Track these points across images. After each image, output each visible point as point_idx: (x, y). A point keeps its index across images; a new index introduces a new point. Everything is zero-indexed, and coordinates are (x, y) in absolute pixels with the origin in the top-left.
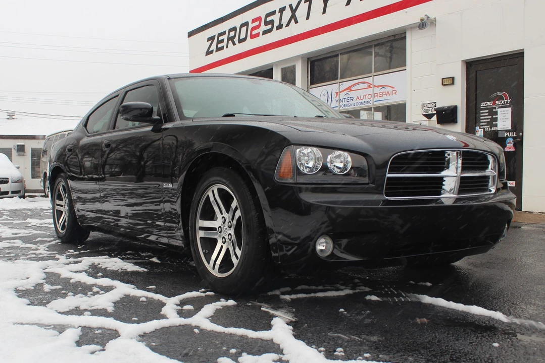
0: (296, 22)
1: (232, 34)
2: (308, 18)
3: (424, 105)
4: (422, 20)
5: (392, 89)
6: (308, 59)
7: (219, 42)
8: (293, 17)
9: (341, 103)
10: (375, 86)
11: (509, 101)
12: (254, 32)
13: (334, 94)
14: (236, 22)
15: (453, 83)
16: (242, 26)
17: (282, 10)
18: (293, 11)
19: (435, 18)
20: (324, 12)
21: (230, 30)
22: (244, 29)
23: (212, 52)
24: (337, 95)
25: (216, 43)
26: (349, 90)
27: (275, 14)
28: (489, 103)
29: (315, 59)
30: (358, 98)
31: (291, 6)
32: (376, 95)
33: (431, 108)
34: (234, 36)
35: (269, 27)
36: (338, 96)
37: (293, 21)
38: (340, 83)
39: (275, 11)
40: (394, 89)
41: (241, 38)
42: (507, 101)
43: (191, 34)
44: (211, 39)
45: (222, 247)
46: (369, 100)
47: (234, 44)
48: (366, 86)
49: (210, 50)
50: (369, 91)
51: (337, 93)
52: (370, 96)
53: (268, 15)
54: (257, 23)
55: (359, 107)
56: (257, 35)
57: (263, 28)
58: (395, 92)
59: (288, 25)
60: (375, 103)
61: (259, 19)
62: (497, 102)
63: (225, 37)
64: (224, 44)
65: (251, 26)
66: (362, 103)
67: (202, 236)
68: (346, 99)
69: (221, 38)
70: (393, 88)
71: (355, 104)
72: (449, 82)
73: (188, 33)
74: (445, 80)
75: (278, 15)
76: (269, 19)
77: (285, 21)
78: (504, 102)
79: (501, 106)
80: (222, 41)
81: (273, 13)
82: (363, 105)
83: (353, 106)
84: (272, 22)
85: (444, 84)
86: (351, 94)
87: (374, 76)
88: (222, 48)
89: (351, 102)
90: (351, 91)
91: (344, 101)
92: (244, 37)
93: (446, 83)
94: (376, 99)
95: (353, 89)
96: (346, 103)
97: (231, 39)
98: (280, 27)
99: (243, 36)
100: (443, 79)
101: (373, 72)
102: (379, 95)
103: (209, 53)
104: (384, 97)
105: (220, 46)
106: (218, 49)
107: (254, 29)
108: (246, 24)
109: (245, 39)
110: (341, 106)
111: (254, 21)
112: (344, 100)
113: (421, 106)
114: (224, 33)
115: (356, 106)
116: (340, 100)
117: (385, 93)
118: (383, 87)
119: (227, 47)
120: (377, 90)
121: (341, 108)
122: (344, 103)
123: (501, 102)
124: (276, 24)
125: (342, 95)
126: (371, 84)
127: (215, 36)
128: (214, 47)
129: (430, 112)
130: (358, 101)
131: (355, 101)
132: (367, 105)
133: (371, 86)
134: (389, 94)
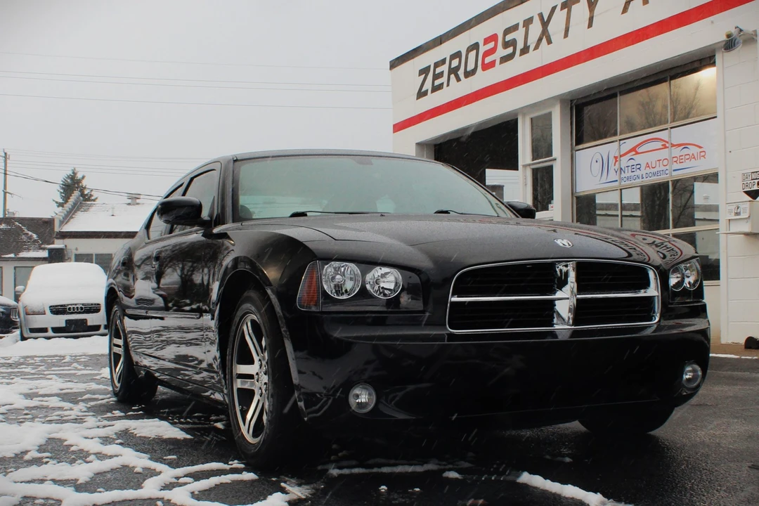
0: (549, 42)
1: (455, 63)
2: (566, 35)
3: (745, 176)
4: (728, 36)
5: (699, 150)
6: (571, 101)
7: (436, 77)
8: (545, 35)
9: (623, 175)
10: (673, 145)
12: (488, 60)
13: (612, 160)
14: (460, 43)
16: (469, 50)
17: (528, 22)
18: (545, 24)
19: (755, 31)
20: (590, 25)
21: (453, 57)
22: (473, 54)
23: (425, 93)
24: (616, 161)
25: (433, 78)
26: (634, 153)
27: (518, 29)
29: (584, 101)
30: (648, 166)
31: (541, 16)
32: (675, 159)
33: (756, 181)
34: (458, 68)
35: (510, 50)
36: (617, 163)
37: (544, 40)
38: (620, 140)
39: (518, 24)
40: (702, 150)
41: (468, 69)
43: (394, 64)
44: (424, 71)
45: (259, 401)
46: (664, 168)
47: (458, 79)
48: (659, 145)
49: (424, 89)
50: (664, 154)
51: (616, 158)
52: (665, 162)
53: (507, 31)
54: (491, 45)
55: (650, 181)
56: (492, 64)
57: (502, 52)
58: (703, 154)
59: (537, 47)
60: (674, 173)
61: (493, 38)
63: (445, 68)
64: (444, 80)
65: (483, 49)
66: (654, 174)
67: (239, 387)
68: (630, 168)
69: (438, 70)
70: (700, 147)
71: (644, 176)
73: (390, 62)
75: (522, 30)
76: (509, 38)
77: (532, 41)
80: (441, 74)
81: (515, 28)
82: (656, 177)
83: (641, 180)
84: (513, 43)
86: (639, 159)
87: (671, 128)
88: (440, 87)
89: (638, 173)
90: (637, 153)
91: (626, 171)
92: (473, 67)
94: (676, 166)
95: (640, 150)
96: (630, 174)
97: (453, 71)
98: (525, 50)
99: (471, 67)
101: (669, 122)
102: (680, 159)
103: (421, 94)
104: (687, 164)
105: (437, 82)
106: (436, 89)
107: (487, 54)
108: (475, 47)
109: (473, 72)
110: (622, 179)
111: (487, 41)
112: (626, 168)
113: (741, 178)
114: (443, 62)
115: (645, 179)
116: (621, 169)
117: (687, 157)
118: (685, 146)
119: (448, 85)
120: (677, 152)
121: (623, 183)
122: (627, 175)
124: (520, 45)
125: (624, 161)
126: (667, 142)
127: (430, 66)
128: (428, 86)
129: (755, 188)
130: (648, 170)
131: (643, 171)
132: (662, 176)
133: (667, 145)
134: (694, 158)
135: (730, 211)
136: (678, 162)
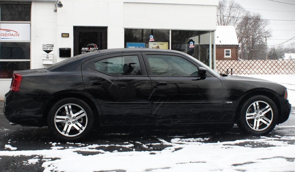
3: (44, 45)
5: (16, 33)
11: (97, 49)
15: (68, 37)
28: (86, 49)
33: (49, 47)
42: (96, 49)
45: (257, 121)
62: (91, 49)
67: (248, 119)
72: (65, 35)
74: (64, 34)
78: (95, 49)
79: (93, 50)
85: (63, 36)
93: (64, 36)
94: (2, 37)
100: (62, 34)
102: (5, 35)
104: (9, 37)
113: (42, 46)
117: (10, 35)
118: (8, 30)
123: (93, 49)
129: (49, 49)
134: (13, 35)
135: (44, 57)
136: (4, 36)
